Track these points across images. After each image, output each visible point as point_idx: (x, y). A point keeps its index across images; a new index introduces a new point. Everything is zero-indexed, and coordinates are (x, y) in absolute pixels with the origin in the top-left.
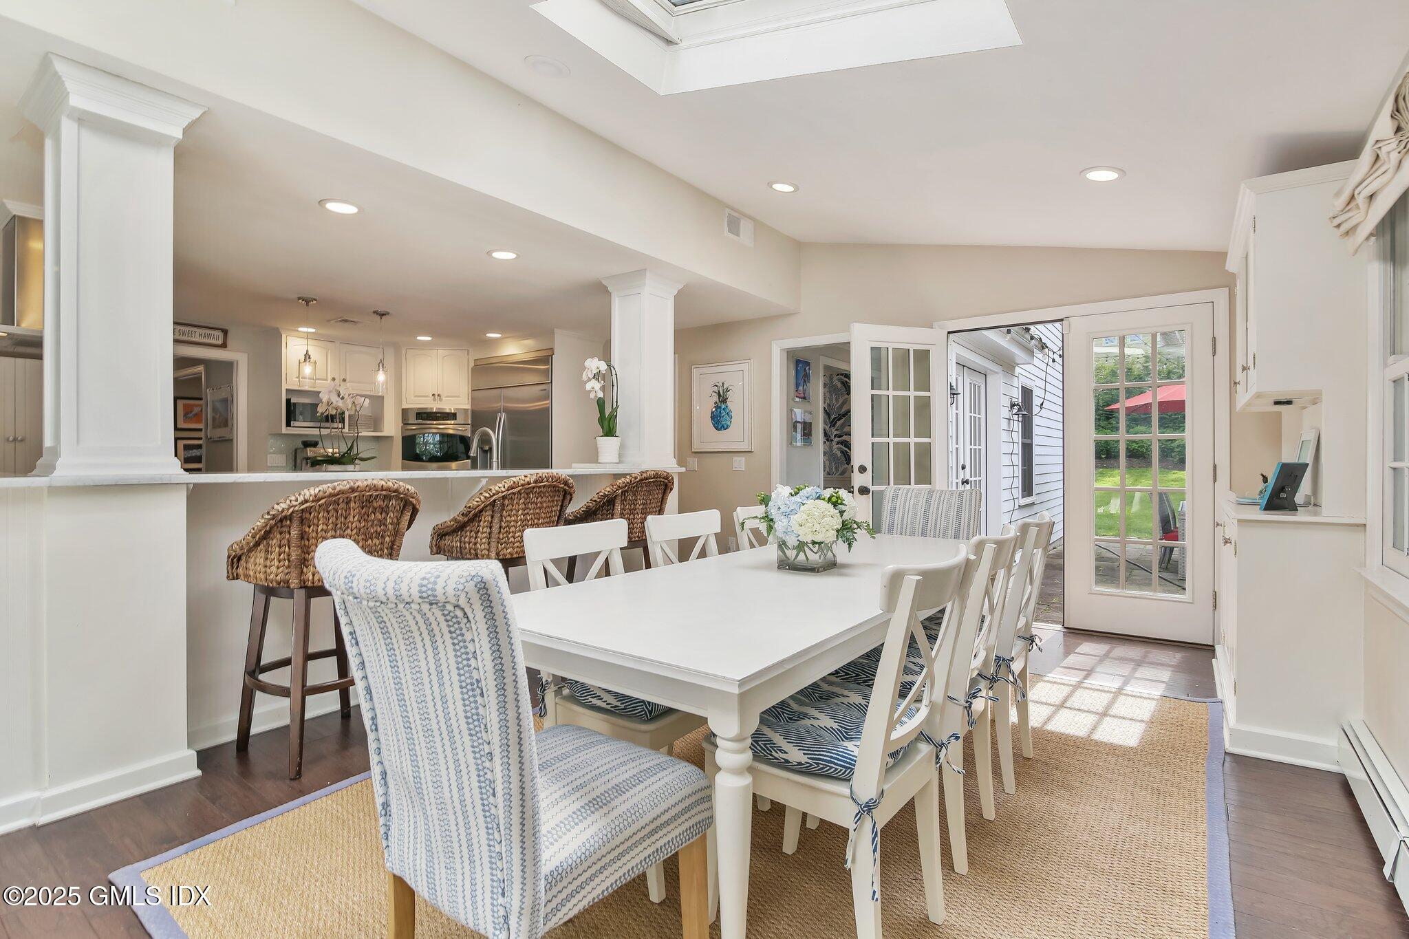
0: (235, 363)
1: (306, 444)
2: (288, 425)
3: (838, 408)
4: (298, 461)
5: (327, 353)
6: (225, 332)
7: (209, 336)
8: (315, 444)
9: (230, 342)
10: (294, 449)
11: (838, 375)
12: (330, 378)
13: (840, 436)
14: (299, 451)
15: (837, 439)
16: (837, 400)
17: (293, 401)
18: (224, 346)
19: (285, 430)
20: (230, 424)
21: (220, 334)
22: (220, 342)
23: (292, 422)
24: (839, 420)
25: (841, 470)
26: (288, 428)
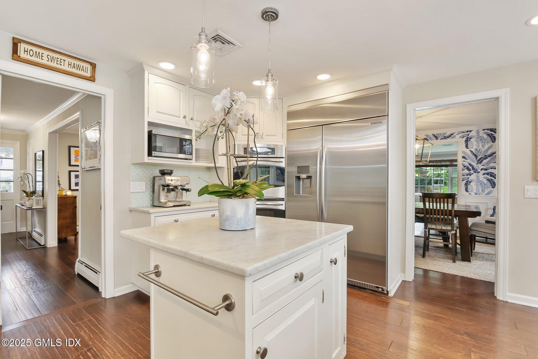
0: (103, 97)
1: (163, 173)
2: (150, 154)
3: (484, 151)
4: (156, 188)
5: (180, 94)
6: (94, 66)
7: (78, 67)
8: (170, 173)
9: (98, 76)
10: (152, 177)
11: (484, 130)
12: (182, 117)
13: (486, 170)
14: (157, 179)
15: (483, 172)
16: (483, 146)
17: (153, 132)
18: (92, 79)
19: (147, 159)
20: (98, 156)
21: (89, 67)
22: (88, 74)
23: (153, 152)
24: (485, 159)
25: (486, 191)
26: (150, 158)
